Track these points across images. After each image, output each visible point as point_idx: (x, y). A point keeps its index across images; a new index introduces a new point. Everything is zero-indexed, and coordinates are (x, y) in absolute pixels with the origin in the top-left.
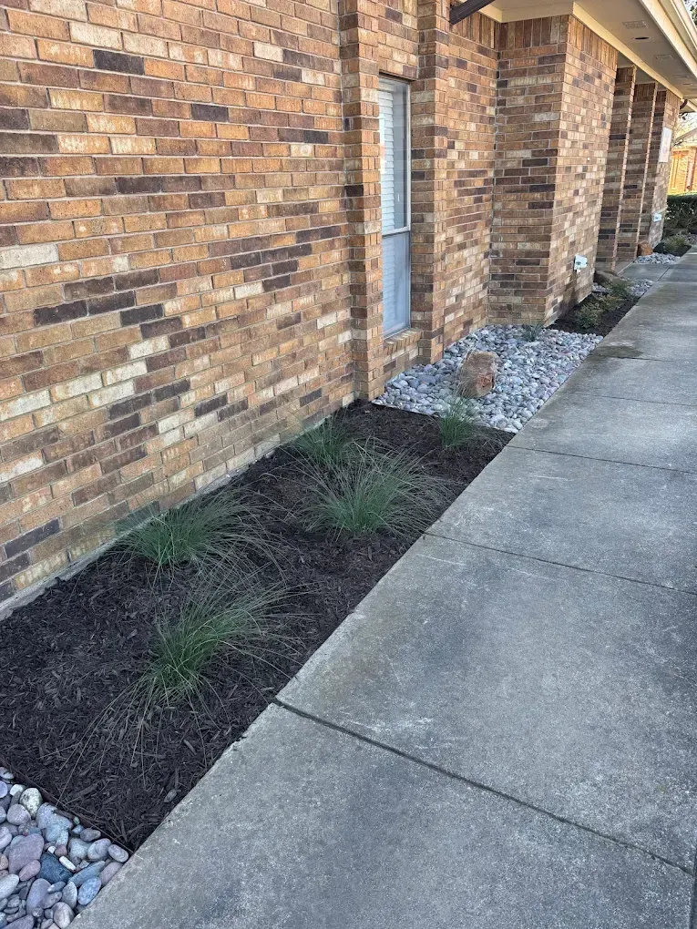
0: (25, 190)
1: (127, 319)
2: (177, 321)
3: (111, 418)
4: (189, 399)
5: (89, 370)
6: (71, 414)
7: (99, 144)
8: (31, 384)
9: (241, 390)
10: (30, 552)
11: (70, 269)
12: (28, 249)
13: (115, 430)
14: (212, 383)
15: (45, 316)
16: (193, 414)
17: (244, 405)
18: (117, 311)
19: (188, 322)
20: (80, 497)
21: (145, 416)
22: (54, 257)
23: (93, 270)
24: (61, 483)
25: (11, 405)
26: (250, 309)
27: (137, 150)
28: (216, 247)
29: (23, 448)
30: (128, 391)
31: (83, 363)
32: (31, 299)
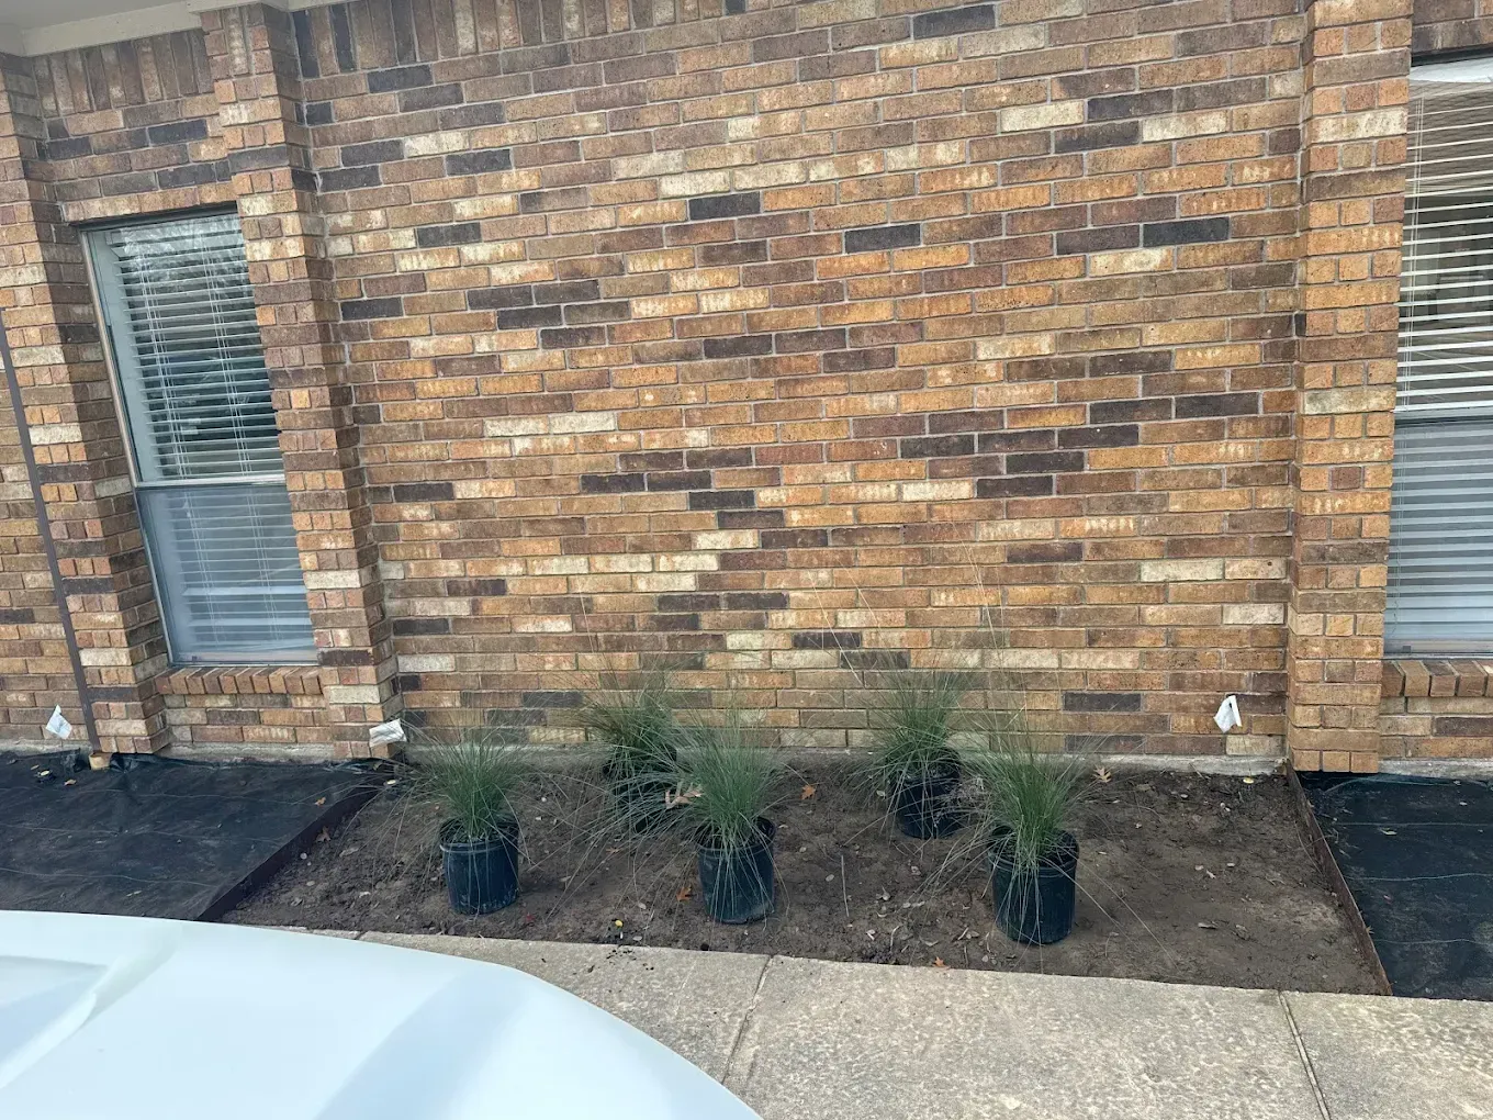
0: (587, 358)
1: (697, 502)
2: (776, 514)
3: (660, 609)
4: (788, 619)
5: (638, 549)
6: (611, 590)
7: (684, 305)
8: (570, 548)
9: (896, 635)
10: (548, 711)
11: (629, 439)
12: (584, 416)
13: (663, 624)
14: (833, 609)
15: (593, 483)
16: (789, 644)
17: (901, 660)
18: (688, 491)
19: (795, 518)
20: (610, 679)
21: (707, 619)
22: (611, 425)
23: (657, 442)
24: (589, 657)
25: (546, 562)
26: (936, 519)
27: (739, 304)
28: (865, 424)
29: (554, 607)
30: (687, 583)
31: (630, 538)
32: (581, 464)
